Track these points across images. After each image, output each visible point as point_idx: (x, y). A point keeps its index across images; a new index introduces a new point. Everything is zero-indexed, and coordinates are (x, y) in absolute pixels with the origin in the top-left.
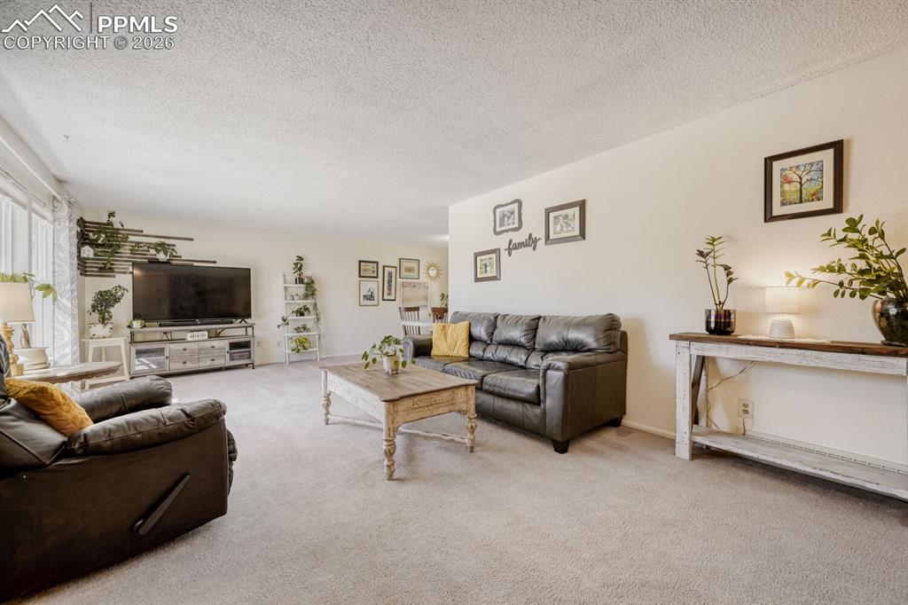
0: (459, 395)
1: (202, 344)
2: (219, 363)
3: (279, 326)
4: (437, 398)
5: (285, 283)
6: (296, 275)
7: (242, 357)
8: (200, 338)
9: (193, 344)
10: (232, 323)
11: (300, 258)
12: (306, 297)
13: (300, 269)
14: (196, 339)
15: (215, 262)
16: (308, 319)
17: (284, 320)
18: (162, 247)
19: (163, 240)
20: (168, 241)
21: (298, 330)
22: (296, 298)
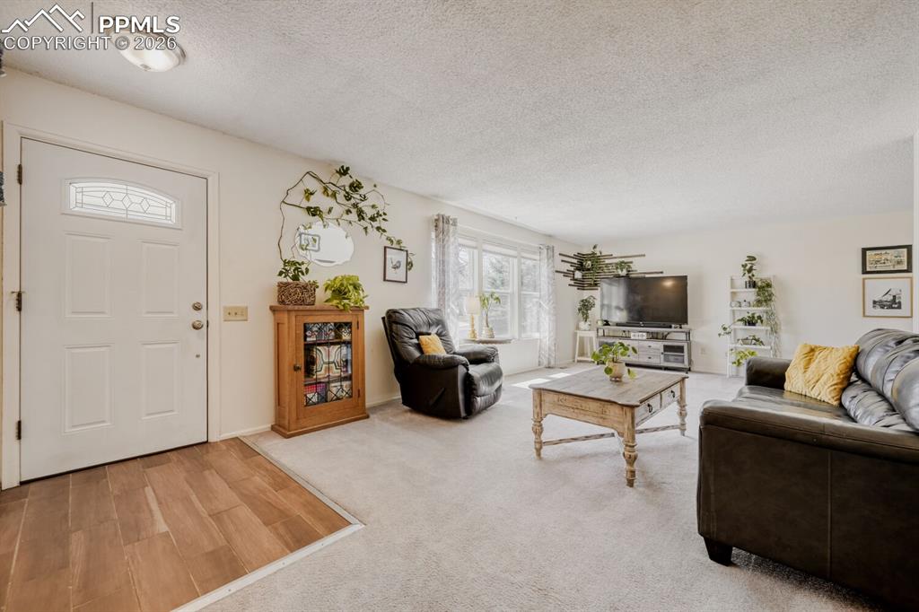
0: (612, 413)
1: (642, 343)
2: (655, 361)
3: (720, 335)
4: (584, 405)
5: (732, 287)
6: (746, 279)
7: (676, 361)
8: (640, 338)
9: (635, 342)
10: (670, 327)
11: (752, 259)
12: (759, 303)
13: (750, 270)
14: (637, 338)
15: (662, 273)
16: (760, 330)
17: (725, 329)
18: (621, 265)
19: (623, 259)
20: (625, 260)
21: (745, 341)
22: (743, 304)
